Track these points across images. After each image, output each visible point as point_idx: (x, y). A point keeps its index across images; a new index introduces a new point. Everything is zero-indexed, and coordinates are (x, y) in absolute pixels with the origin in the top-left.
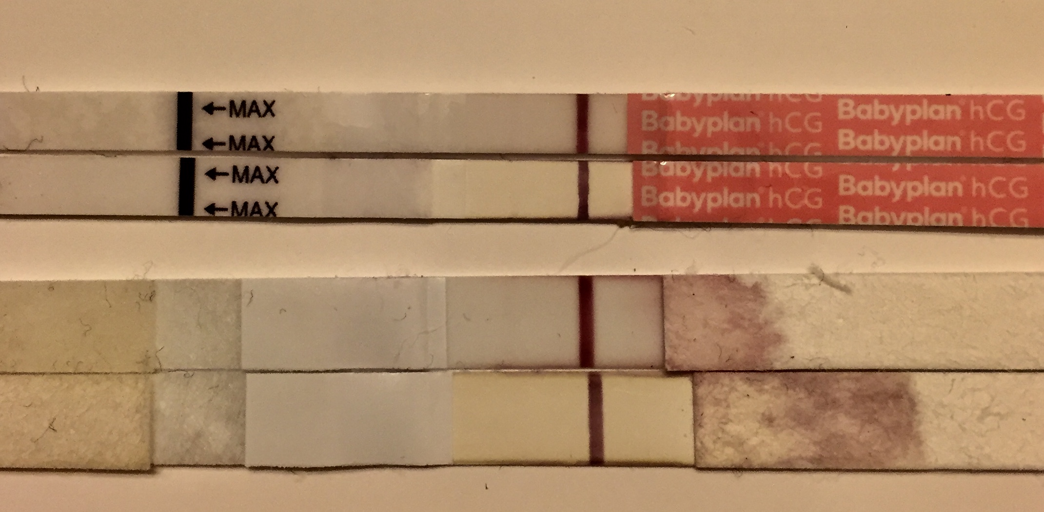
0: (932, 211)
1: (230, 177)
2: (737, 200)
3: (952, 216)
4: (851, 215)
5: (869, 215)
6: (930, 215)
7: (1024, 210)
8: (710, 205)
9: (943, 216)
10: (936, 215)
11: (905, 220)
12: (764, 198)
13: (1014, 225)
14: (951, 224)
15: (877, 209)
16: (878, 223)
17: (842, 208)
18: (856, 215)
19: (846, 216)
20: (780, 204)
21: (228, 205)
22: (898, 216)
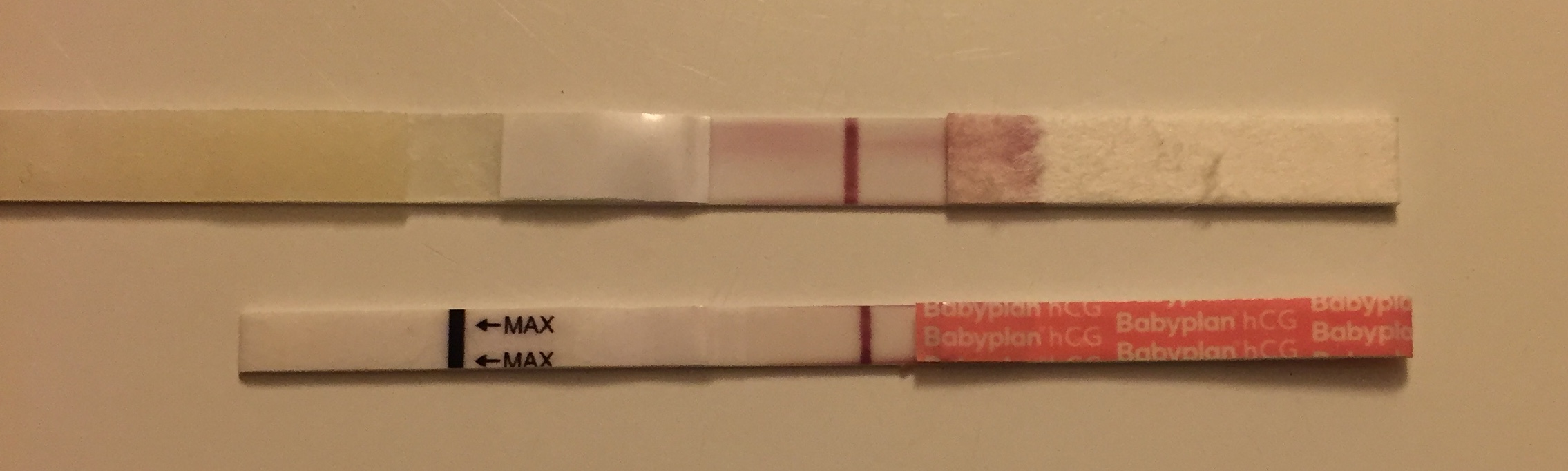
0: (1206, 346)
1: (502, 328)
2: (1018, 339)
3: (1226, 349)
4: (1129, 352)
5: (1147, 350)
6: (1204, 350)
7: (1292, 341)
8: (993, 345)
9: (1217, 349)
10: (1211, 348)
11: (1181, 355)
12: (1045, 336)
13: (1284, 356)
14: (1225, 357)
15: (1154, 344)
16: (1155, 358)
17: (1120, 345)
18: (1133, 351)
19: (1125, 352)
20: (1060, 340)
21: (501, 356)
22: (1174, 351)
